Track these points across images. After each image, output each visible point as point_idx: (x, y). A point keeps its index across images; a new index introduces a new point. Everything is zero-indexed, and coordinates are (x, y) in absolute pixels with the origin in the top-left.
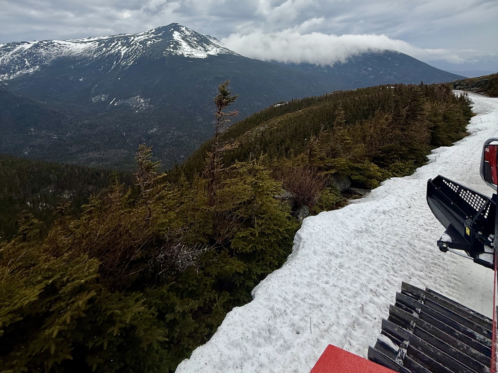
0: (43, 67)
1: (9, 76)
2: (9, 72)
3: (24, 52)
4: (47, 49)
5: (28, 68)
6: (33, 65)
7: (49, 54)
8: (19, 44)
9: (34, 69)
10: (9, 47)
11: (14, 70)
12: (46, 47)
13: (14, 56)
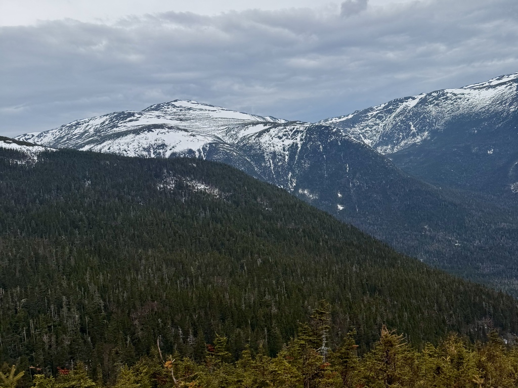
0: (434, 133)
1: (392, 149)
2: (392, 142)
3: (409, 113)
4: (437, 105)
5: (414, 135)
6: (420, 131)
7: (441, 112)
8: (402, 101)
9: (421, 137)
10: (391, 107)
11: (398, 140)
12: (436, 102)
13: (397, 119)
